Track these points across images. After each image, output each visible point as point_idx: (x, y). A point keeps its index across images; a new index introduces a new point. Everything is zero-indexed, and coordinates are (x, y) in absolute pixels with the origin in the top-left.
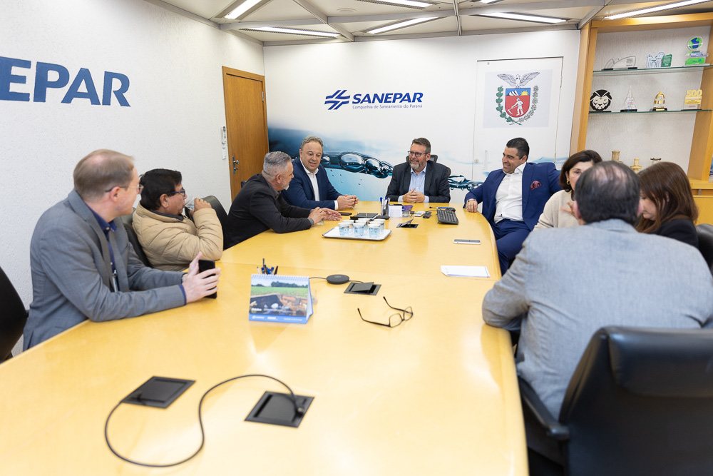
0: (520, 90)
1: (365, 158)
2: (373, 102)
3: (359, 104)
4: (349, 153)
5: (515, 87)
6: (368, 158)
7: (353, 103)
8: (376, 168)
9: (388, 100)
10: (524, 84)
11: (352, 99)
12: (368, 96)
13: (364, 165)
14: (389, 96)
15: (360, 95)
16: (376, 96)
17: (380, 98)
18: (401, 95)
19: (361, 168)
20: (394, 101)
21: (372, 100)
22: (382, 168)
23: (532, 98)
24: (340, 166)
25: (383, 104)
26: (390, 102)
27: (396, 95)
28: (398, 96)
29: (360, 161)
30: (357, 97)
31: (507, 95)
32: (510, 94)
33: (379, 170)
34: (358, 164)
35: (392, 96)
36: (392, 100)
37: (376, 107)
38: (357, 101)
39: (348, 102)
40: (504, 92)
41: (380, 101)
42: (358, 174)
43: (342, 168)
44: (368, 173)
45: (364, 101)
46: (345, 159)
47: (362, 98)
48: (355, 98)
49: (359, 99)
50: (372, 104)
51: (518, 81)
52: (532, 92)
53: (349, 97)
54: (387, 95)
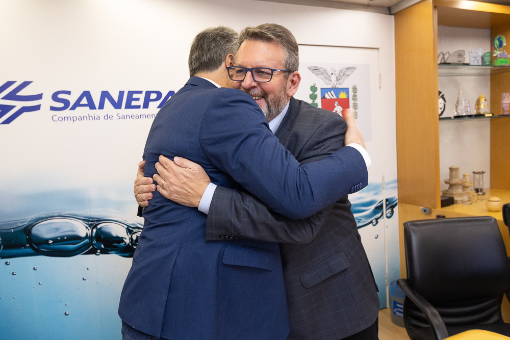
0: (337, 90)
1: (92, 222)
2: (101, 106)
3: (67, 112)
4: (52, 217)
5: (330, 86)
6: (100, 221)
7: (52, 108)
8: (121, 240)
9: (134, 103)
10: (341, 81)
11: (47, 102)
12: (87, 94)
13: (91, 238)
14: (135, 96)
15: (68, 93)
16: (105, 95)
17: (116, 100)
18: (159, 94)
19: (86, 246)
20: (146, 106)
21: (97, 103)
22: (134, 237)
23: (351, 102)
24: (30, 250)
25: (123, 111)
26: (138, 107)
27: (148, 93)
28: (153, 96)
29: (82, 230)
30: (60, 96)
31: (323, 98)
32: (327, 96)
33: (127, 241)
34: (76, 238)
35: (142, 97)
36: (141, 103)
37: (108, 117)
38: (61, 105)
39: (37, 108)
40: (318, 93)
41: (117, 106)
42: (80, 258)
43: (38, 252)
44: (104, 252)
45: (77, 104)
46: (43, 231)
47: (72, 99)
48: (55, 97)
49: (66, 103)
50: (97, 112)
51: (333, 78)
52: (351, 94)
53: (39, 97)
54: (131, 93)
